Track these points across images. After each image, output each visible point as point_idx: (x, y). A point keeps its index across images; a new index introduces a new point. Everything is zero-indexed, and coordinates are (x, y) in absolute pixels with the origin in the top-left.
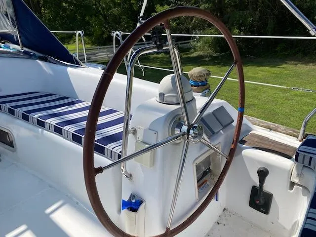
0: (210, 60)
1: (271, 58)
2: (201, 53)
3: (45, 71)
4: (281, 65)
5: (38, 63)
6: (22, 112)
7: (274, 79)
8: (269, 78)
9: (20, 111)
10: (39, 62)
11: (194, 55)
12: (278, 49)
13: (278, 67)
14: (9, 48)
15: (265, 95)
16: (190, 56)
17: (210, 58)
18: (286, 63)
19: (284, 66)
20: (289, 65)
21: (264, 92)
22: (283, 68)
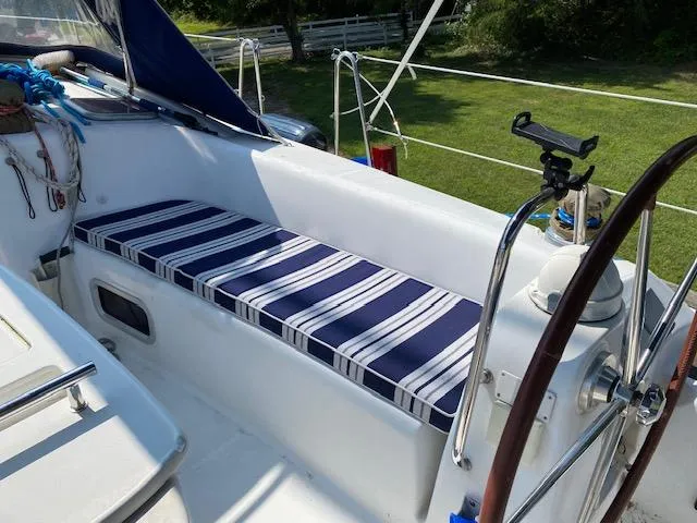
0: (494, 67)
1: (641, 63)
2: (476, 50)
3: (197, 152)
4: (664, 82)
5: (179, 132)
6: (174, 268)
7: (647, 117)
8: (635, 116)
9: (169, 266)
10: (181, 129)
11: (458, 52)
12: (658, 41)
13: (658, 89)
14: (101, 86)
15: (626, 159)
16: (449, 54)
17: (496, 62)
18: (677, 78)
19: (672, 84)
20: (685, 83)
21: (626, 151)
22: (670, 90)
